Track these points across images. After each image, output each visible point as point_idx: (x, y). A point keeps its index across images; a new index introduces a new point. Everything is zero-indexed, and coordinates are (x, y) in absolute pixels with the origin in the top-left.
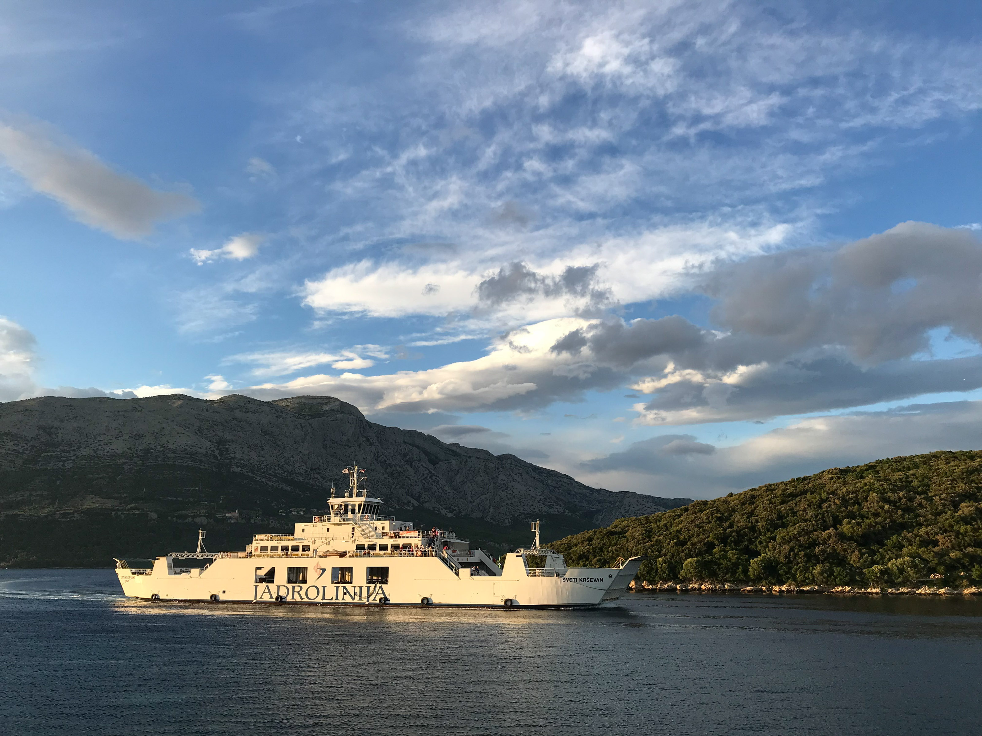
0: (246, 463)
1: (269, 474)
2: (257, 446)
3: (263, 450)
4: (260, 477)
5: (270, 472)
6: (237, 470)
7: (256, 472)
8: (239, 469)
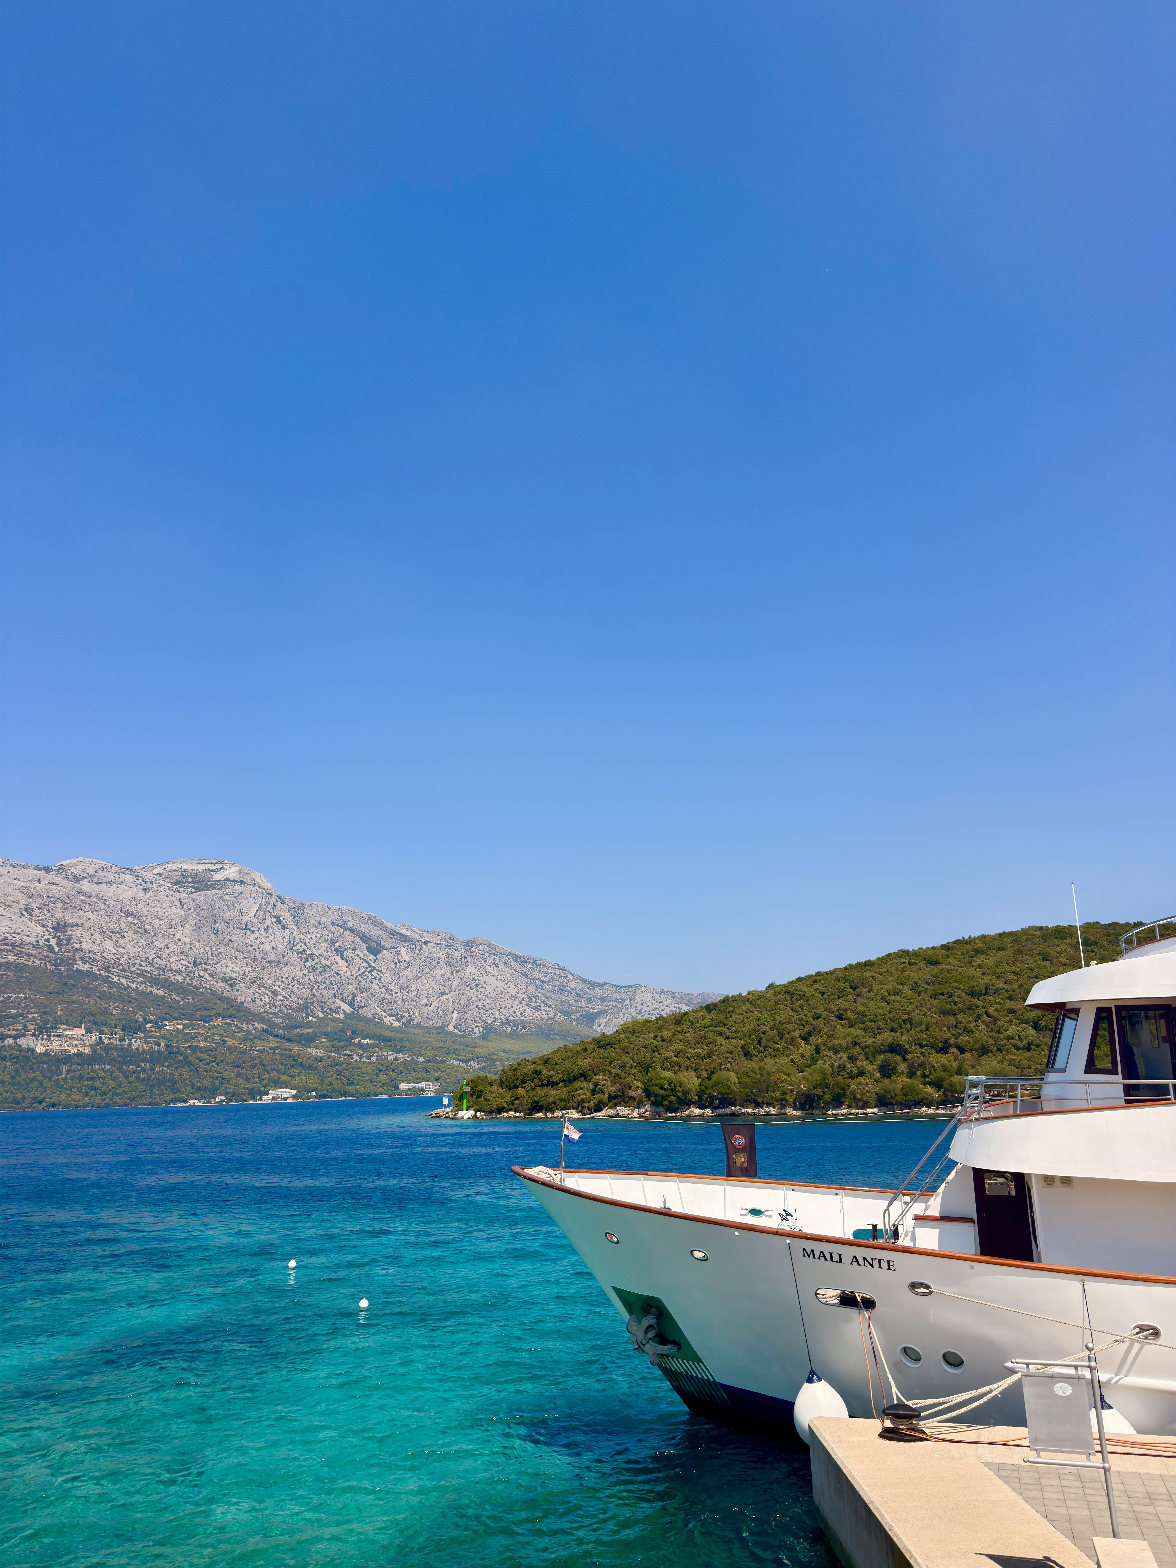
0: (96, 957)
1: (131, 972)
2: (113, 932)
3: (123, 937)
4: (118, 976)
5: (134, 969)
6: (85, 967)
7: (112, 970)
8: (87, 966)
